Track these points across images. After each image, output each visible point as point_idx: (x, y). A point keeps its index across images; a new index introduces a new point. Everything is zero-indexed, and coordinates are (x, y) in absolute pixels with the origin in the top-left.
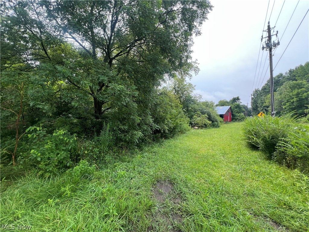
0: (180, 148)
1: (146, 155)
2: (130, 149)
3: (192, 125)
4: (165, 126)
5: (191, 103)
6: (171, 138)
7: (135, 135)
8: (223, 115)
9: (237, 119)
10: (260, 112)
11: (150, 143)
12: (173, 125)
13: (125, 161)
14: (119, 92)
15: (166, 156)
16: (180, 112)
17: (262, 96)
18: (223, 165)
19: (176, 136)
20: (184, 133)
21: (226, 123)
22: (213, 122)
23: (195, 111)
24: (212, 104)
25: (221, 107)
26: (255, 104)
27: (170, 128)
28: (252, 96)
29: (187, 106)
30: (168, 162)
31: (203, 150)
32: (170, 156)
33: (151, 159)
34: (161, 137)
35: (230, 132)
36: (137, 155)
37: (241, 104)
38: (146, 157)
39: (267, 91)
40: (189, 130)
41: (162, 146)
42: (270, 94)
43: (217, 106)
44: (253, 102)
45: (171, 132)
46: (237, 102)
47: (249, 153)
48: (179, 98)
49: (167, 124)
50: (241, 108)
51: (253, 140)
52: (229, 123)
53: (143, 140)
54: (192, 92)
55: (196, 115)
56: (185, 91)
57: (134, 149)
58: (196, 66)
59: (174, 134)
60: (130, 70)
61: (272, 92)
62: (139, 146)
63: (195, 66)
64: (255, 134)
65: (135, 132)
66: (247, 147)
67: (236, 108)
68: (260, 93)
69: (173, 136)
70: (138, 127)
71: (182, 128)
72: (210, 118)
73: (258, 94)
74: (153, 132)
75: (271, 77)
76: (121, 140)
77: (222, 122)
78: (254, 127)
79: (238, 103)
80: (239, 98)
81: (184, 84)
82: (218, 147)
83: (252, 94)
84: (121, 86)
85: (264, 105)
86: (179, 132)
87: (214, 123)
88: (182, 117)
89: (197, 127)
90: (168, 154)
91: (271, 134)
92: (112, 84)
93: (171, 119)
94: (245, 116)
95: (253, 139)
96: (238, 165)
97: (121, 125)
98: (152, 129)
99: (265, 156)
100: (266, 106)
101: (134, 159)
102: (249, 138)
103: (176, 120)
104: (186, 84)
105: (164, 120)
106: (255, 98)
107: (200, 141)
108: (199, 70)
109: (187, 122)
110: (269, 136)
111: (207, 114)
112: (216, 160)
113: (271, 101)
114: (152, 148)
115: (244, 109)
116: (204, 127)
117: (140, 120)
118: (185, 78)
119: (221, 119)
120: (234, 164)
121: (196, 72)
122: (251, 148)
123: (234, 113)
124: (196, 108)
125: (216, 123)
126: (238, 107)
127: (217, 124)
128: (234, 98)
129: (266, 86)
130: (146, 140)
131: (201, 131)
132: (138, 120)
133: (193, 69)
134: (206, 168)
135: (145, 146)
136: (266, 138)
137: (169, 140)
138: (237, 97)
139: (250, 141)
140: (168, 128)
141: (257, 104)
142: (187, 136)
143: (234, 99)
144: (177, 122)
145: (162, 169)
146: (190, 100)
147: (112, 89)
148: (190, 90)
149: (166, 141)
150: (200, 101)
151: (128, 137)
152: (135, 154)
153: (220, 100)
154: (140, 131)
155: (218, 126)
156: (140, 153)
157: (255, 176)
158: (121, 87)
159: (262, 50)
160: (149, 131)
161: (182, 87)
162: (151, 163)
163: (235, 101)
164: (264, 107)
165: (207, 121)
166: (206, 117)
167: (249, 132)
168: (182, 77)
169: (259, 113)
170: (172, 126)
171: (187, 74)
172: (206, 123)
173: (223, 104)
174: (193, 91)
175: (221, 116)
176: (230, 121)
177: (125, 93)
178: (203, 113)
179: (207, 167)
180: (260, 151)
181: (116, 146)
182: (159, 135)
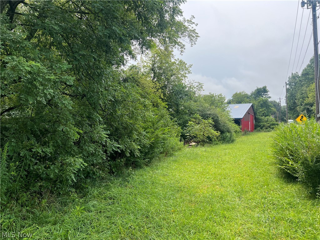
0: (163, 186)
1: (93, 206)
2: (60, 193)
3: (186, 139)
4: (134, 144)
5: (183, 99)
6: (147, 165)
7: (70, 165)
8: (240, 119)
9: (264, 126)
10: (299, 113)
11: (103, 178)
12: (150, 140)
13: (47, 223)
14: (29, 76)
15: (135, 203)
16: (162, 116)
17: (302, 86)
18: (238, 215)
19: (155, 162)
20: (170, 156)
21: (245, 134)
22: (222, 132)
23: (191, 113)
24: (221, 99)
25: (237, 106)
26: (292, 99)
27: (144, 146)
28: (288, 87)
29: (176, 104)
30: (139, 216)
31: (205, 186)
32: (143, 203)
33: (104, 212)
34: (127, 165)
35: (251, 150)
36: (74, 205)
37: (270, 100)
38: (92, 209)
39: (311, 77)
40: (180, 149)
41: (127, 183)
42: (314, 84)
43: (229, 103)
44: (289, 97)
45: (146, 154)
46: (262, 97)
47: (282, 188)
48: (162, 88)
49: (138, 139)
50: (270, 106)
51: (288, 165)
52: (251, 133)
53: (89, 173)
54: (185, 77)
55: (193, 120)
56: (171, 76)
57: (67, 194)
58: (193, 29)
59: (151, 159)
60: (55, 29)
61: (317, 80)
62: (79, 187)
63: (191, 29)
64: (291, 155)
65: (70, 160)
66: (278, 177)
67: (262, 106)
68: (300, 81)
69: (149, 162)
70: (76, 148)
71: (166, 145)
72: (217, 126)
73: (297, 82)
74: (108, 156)
75: (315, 54)
76: (38, 177)
77: (238, 132)
78: (289, 142)
79: (264, 98)
80: (267, 88)
81: (171, 61)
82: (231, 179)
83: (287, 82)
84: (33, 63)
85: (307, 101)
86: (161, 153)
87: (224, 135)
88: (166, 126)
89: (194, 142)
90: (139, 199)
91: (315, 153)
92: (13, 59)
93: (145, 129)
94: (277, 121)
95: (288, 163)
96: (264, 211)
97: (37, 145)
98: (105, 151)
99: (306, 192)
100: (309, 104)
101: (66, 217)
102: (282, 162)
103: (155, 130)
104: (175, 63)
105: (131, 132)
106: (293, 90)
107: (199, 169)
108: (197, 36)
109: (176, 135)
110: (312, 157)
111: (213, 118)
112: (226, 206)
113: (315, 95)
114: (108, 188)
115: (274, 109)
116: (207, 142)
117: (79, 133)
118: (172, 51)
119: (237, 127)
120: (257, 210)
121: (192, 40)
122: (284, 178)
123: (258, 117)
124: (192, 107)
125: (228, 134)
126: (265, 104)
127: (229, 136)
128: (258, 89)
129: (309, 68)
130: (94, 173)
131: (201, 150)
132: (74, 133)
133: (186, 34)
134: (208, 222)
135: (93, 185)
136: (308, 161)
137: (140, 171)
138: (263, 88)
139: (283, 167)
140: (139, 147)
141: (296, 99)
142: (175, 161)
143: (258, 91)
144: (157, 135)
145: (124, 231)
146: (182, 92)
147: (13, 68)
148: (182, 73)
149: (137, 172)
150: (201, 94)
151: (54, 171)
152: (70, 204)
153: (234, 93)
154: (81, 157)
155: (230, 141)
156: (81, 201)
157: (290, 230)
158: (36, 66)
159: (302, 7)
160: (99, 155)
161: (167, 68)
162: (103, 220)
163: (260, 95)
164: (306, 104)
165: (213, 131)
166: (211, 124)
167: (281, 150)
168: (166, 49)
169: (298, 116)
170: (147, 142)
171: (176, 42)
172: (210, 136)
173: (239, 99)
174: (187, 75)
175: (237, 121)
176: (252, 131)
177: (44, 79)
178: (205, 117)
179: (210, 221)
180: (298, 183)
181: (28, 189)
182: (121, 161)
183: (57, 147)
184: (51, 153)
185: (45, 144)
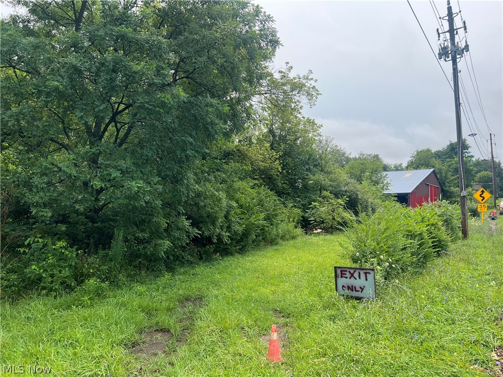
5: (311, 170)
6: (238, 253)
7: (161, 245)
8: (407, 194)
25: (409, 174)
34: (215, 252)
55: (321, 199)
56: (295, 140)
59: (244, 246)
65: (161, 242)
89: (321, 229)
97: (138, 231)
111: (349, 197)
117: (167, 223)
124: (322, 182)
128: (451, 145)
132: (163, 223)
143: (453, 147)
146: (310, 162)
151: (150, 249)
154: (168, 240)
159: (440, 59)
160: (183, 239)
175: (404, 198)
178: (339, 194)
182: (210, 248)
183: (152, 233)
184: (148, 237)
185: (143, 231)
